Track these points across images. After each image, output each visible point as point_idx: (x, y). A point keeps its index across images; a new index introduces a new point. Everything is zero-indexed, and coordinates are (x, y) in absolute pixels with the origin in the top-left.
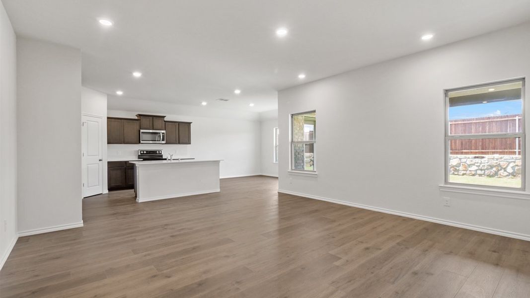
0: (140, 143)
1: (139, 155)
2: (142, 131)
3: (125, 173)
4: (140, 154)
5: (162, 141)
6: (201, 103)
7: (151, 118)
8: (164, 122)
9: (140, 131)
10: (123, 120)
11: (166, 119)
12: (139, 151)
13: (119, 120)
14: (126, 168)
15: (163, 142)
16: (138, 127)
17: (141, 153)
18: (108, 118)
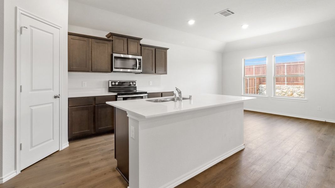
0: (112, 70)
1: (109, 88)
2: (115, 55)
3: (94, 113)
4: (110, 86)
5: (139, 69)
6: (188, 21)
7: (125, 39)
8: (140, 46)
9: (112, 55)
10: (90, 40)
11: (142, 42)
12: (110, 82)
13: (86, 39)
14: (95, 106)
15: (140, 71)
16: (110, 51)
17: (112, 85)
18: (70, 34)
